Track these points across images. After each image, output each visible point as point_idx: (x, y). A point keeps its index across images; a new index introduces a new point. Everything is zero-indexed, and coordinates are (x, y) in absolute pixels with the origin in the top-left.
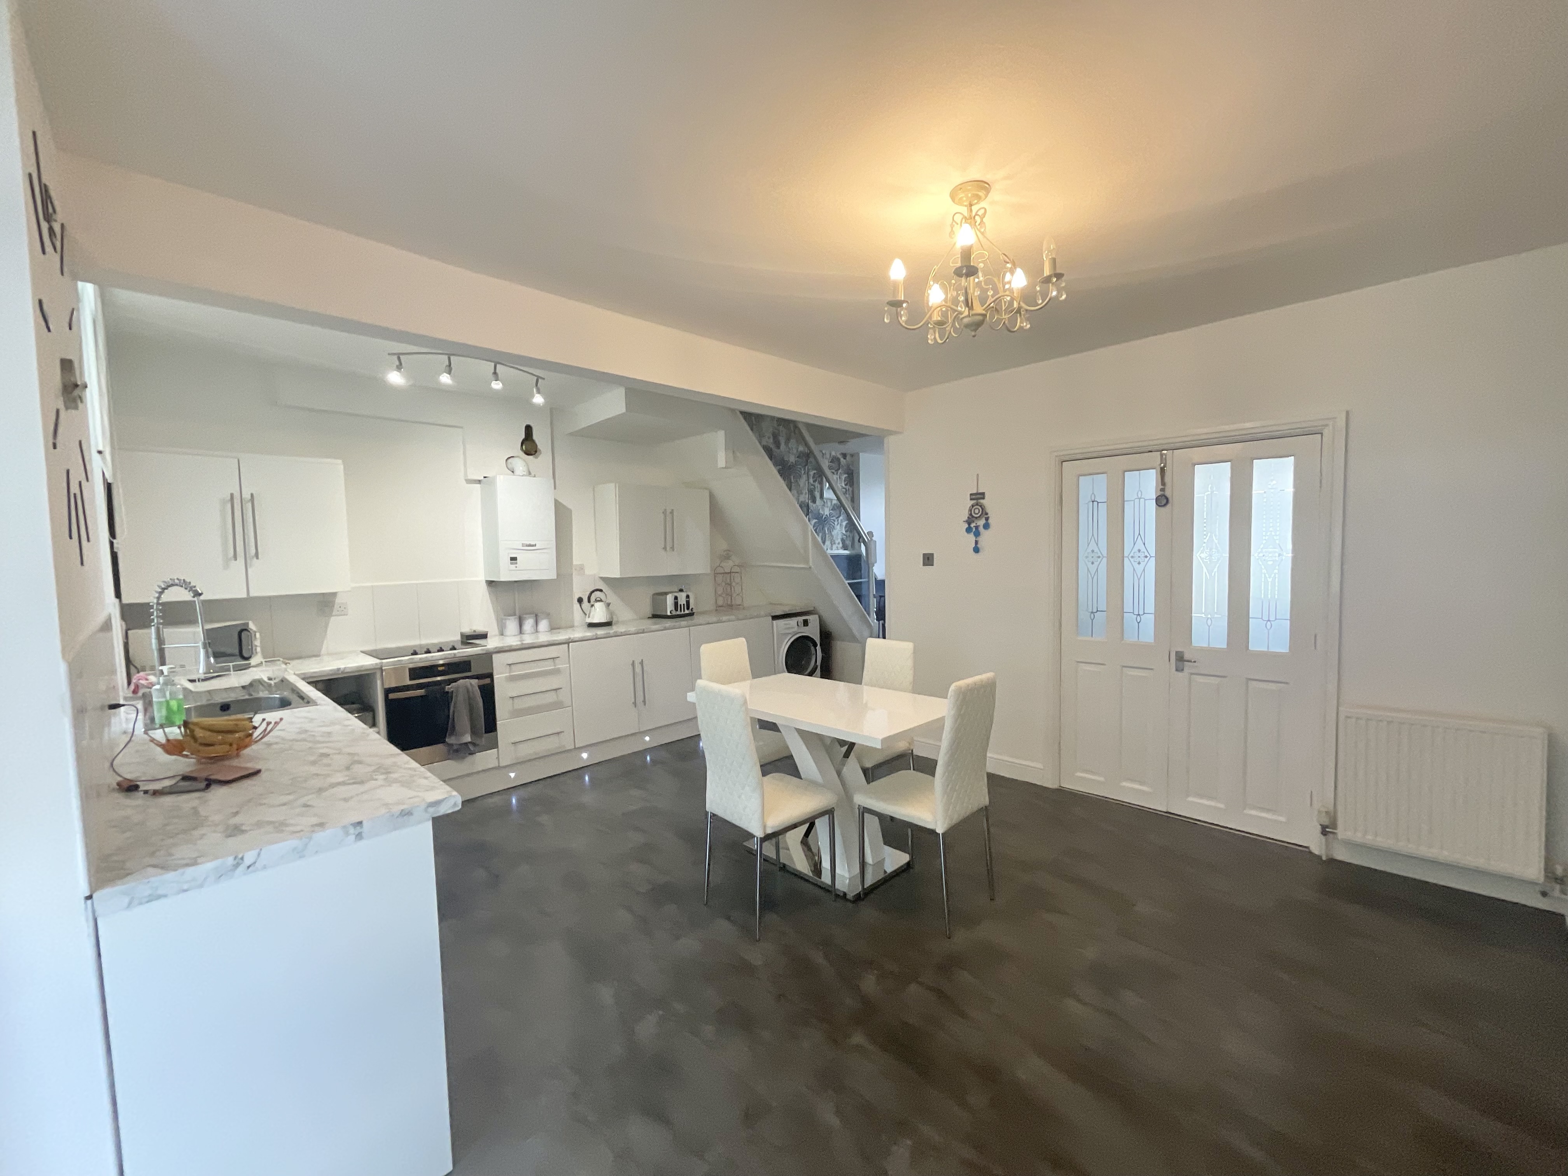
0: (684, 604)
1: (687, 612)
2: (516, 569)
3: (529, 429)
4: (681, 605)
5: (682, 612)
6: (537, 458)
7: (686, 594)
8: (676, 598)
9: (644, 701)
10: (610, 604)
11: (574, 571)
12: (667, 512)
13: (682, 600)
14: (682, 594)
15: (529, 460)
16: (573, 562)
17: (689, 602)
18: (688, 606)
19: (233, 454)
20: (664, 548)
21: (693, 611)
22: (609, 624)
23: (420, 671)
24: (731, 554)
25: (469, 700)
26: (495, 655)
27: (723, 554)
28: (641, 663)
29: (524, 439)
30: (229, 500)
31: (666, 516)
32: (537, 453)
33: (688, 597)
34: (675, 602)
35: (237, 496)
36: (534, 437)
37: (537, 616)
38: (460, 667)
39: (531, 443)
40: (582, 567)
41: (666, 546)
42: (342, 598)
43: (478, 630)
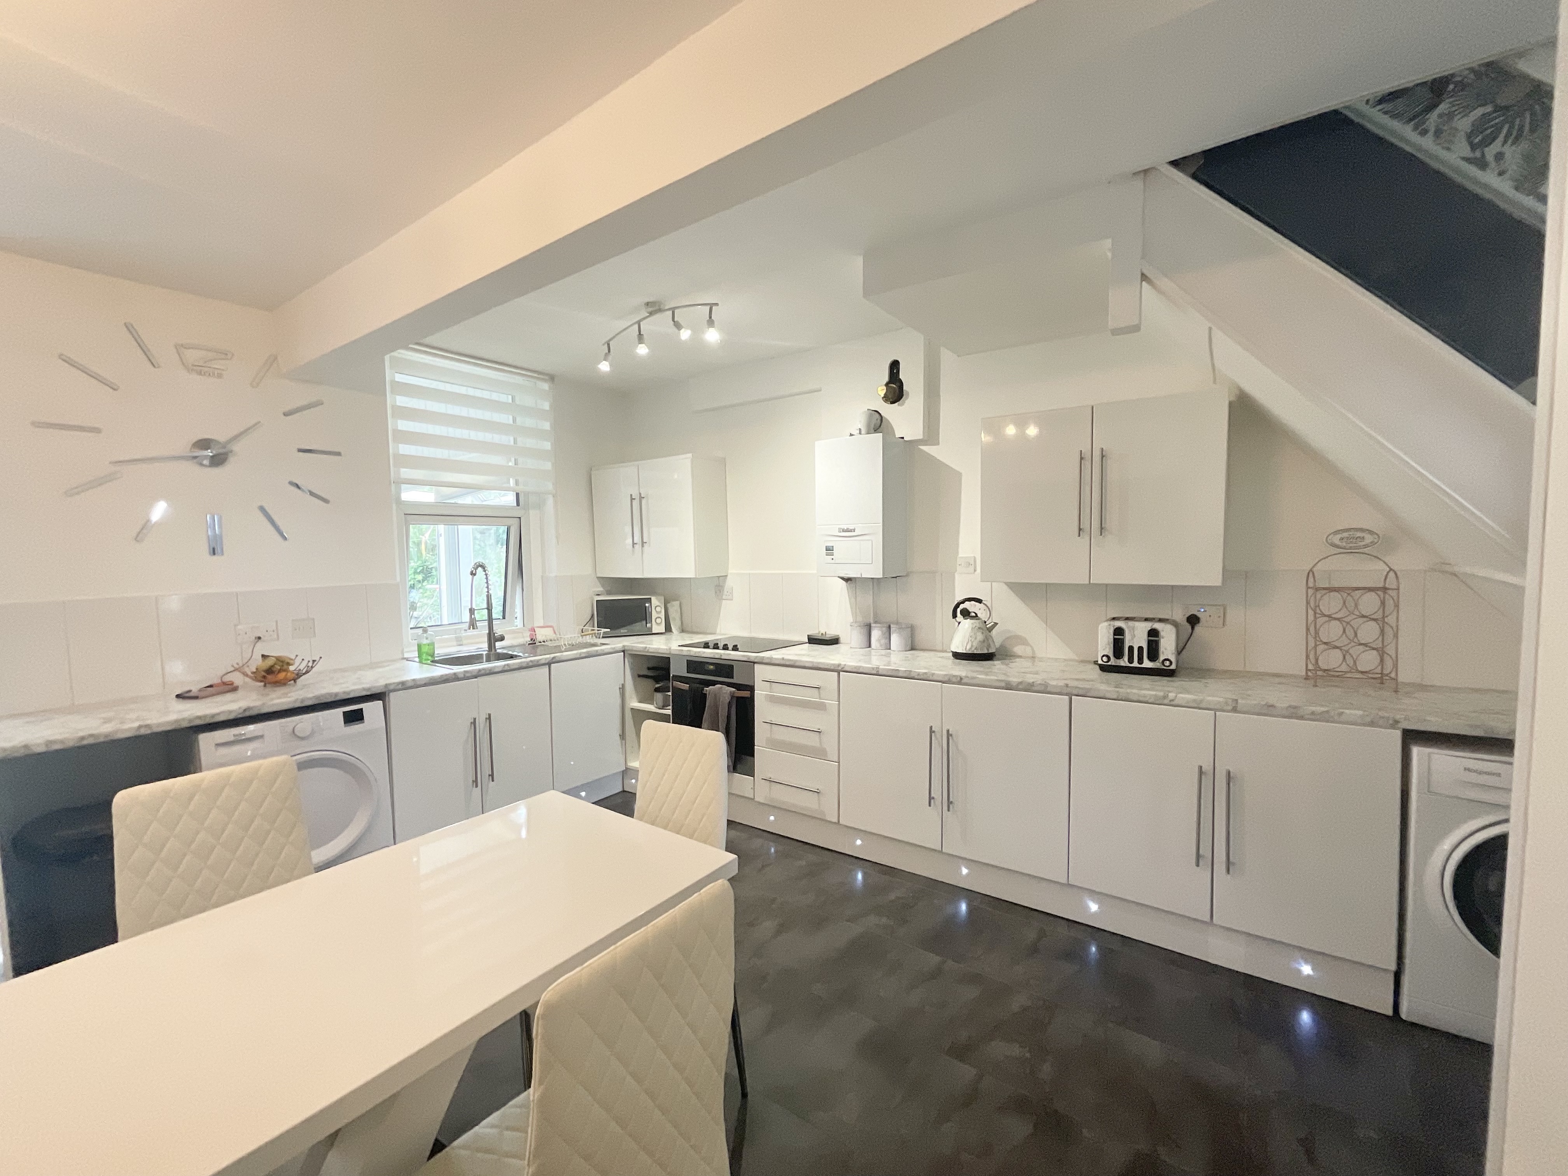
0: (1140, 649)
1: (1147, 664)
2: (833, 561)
3: (895, 366)
4: (1131, 648)
5: (1135, 664)
6: (902, 404)
7: (1148, 626)
8: (1119, 631)
9: (950, 803)
10: (996, 624)
11: (958, 568)
12: (1088, 456)
13: (1136, 637)
14: (1137, 624)
15: (889, 411)
16: (958, 553)
17: (1157, 643)
18: (1153, 654)
19: (637, 463)
20: (1080, 529)
21: (1173, 667)
22: (988, 657)
23: (694, 665)
24: (1369, 539)
25: (716, 707)
26: (756, 665)
27: (1336, 539)
28: (949, 735)
29: (886, 378)
30: (632, 499)
31: (1087, 464)
32: (904, 397)
33: (1153, 633)
34: (1115, 639)
35: (635, 495)
36: (901, 376)
37: (890, 627)
38: (725, 670)
39: (895, 386)
40: (972, 562)
41: (1085, 525)
42: (729, 583)
43: (831, 633)
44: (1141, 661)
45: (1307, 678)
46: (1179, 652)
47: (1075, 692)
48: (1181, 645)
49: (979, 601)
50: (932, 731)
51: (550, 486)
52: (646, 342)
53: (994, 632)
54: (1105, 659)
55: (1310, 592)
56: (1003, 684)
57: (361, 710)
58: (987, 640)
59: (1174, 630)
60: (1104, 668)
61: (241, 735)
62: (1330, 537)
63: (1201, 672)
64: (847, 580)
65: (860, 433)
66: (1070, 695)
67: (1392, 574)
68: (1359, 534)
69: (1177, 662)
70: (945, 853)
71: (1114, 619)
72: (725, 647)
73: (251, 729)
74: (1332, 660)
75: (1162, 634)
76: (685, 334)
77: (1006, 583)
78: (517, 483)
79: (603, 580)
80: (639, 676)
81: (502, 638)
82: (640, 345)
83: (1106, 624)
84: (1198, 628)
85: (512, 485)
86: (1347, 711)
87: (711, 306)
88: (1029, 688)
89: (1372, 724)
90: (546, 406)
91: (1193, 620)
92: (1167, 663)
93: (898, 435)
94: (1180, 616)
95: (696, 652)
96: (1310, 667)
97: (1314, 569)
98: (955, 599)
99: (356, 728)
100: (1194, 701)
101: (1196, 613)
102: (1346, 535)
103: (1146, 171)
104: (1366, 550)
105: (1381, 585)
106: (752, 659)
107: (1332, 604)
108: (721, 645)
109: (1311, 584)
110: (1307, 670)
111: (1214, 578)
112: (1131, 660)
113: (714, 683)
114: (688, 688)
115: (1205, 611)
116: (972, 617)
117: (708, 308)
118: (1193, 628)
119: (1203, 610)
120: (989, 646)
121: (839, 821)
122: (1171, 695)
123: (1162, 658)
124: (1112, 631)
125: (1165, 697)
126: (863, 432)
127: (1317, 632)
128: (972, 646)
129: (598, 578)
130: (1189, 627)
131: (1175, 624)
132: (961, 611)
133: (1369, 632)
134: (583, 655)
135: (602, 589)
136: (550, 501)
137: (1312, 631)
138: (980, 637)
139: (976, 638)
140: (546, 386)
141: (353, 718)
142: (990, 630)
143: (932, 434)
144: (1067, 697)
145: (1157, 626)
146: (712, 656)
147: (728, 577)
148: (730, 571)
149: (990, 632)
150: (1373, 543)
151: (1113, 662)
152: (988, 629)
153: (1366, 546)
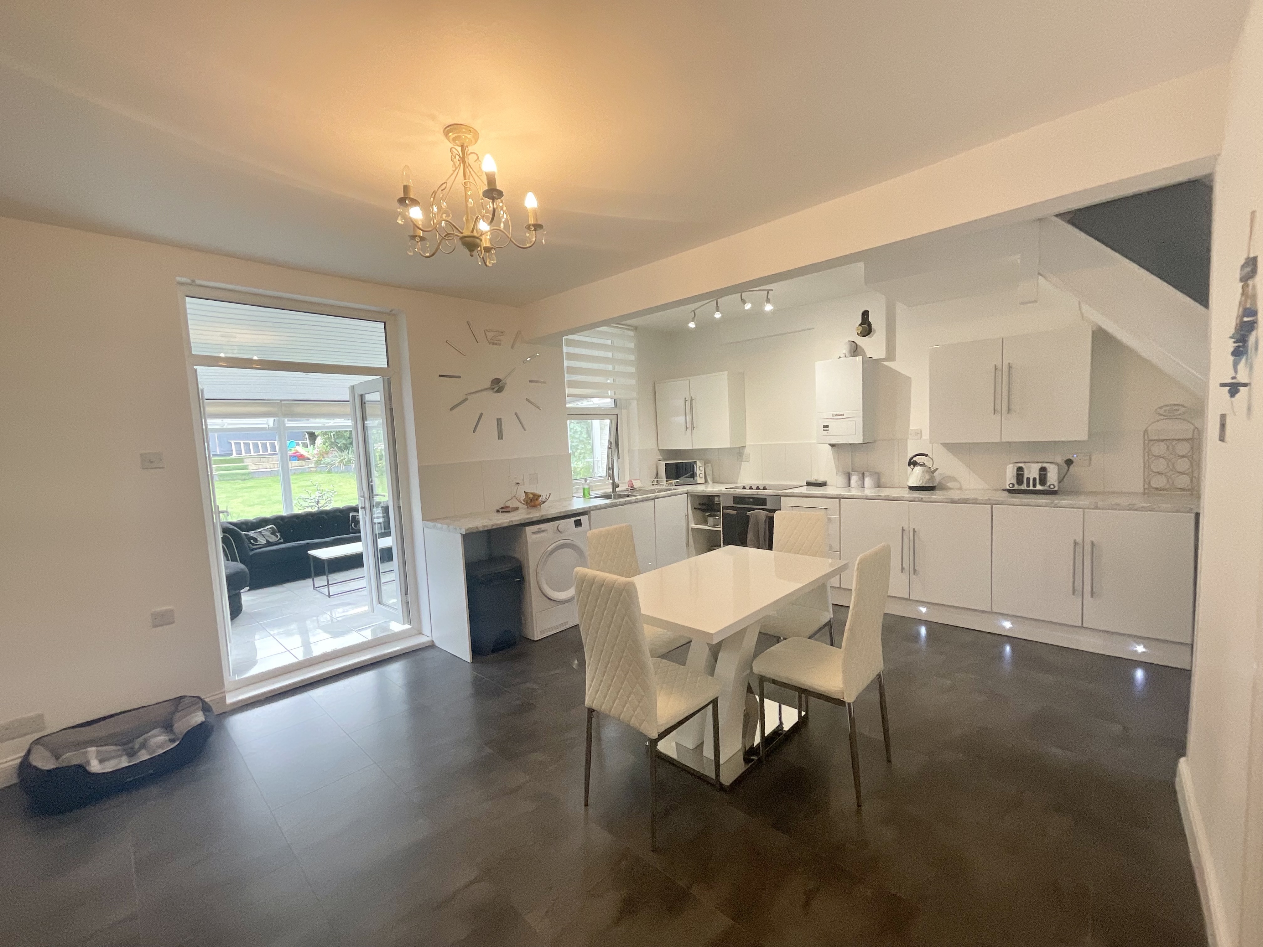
0: (1034, 479)
1: (1039, 487)
2: (829, 433)
3: (865, 314)
4: (1028, 479)
5: (1031, 488)
6: (871, 337)
7: (1040, 465)
8: (1020, 469)
9: (915, 570)
10: (937, 469)
11: (910, 436)
12: (999, 367)
13: (1032, 472)
14: (1032, 465)
15: (862, 342)
16: (909, 426)
17: (1045, 475)
18: (1043, 481)
19: (689, 378)
20: (995, 410)
21: (1056, 489)
22: (931, 489)
23: (738, 499)
24: (1182, 410)
25: (757, 523)
26: (782, 497)
27: (1162, 411)
28: (914, 531)
29: (860, 321)
30: (686, 400)
31: (999, 373)
32: (872, 333)
33: (1043, 470)
34: (1017, 474)
35: (688, 398)
36: (870, 320)
37: (863, 474)
38: (761, 501)
39: (866, 326)
40: (919, 432)
41: (998, 407)
42: (747, 451)
43: (821, 479)
44: (1034, 486)
45: (1144, 494)
46: (1060, 481)
47: (994, 502)
48: (1062, 476)
49: (926, 455)
50: (903, 530)
51: (635, 395)
52: (720, 310)
53: (935, 474)
54: (1011, 486)
55: (1147, 442)
56: (949, 501)
57: (580, 520)
58: (932, 478)
59: (1056, 467)
60: (1010, 491)
61: (541, 528)
62: (1158, 410)
63: (1075, 492)
64: (833, 445)
65: (845, 356)
66: (992, 505)
67: (1196, 430)
68: (1177, 407)
69: (1058, 486)
70: (911, 600)
71: (1016, 463)
72: (758, 488)
73: (543, 526)
74: (1159, 482)
75: (1048, 470)
76: (748, 306)
77: (941, 444)
78: (615, 393)
79: (662, 452)
80: (695, 508)
81: (618, 486)
82: (717, 313)
83: (1012, 465)
84: (1072, 467)
85: (610, 395)
86: (1163, 505)
87: (768, 291)
88: (965, 501)
89: (1177, 511)
90: (632, 345)
91: (1069, 462)
92: (1052, 487)
93: (868, 356)
94: (1060, 459)
95: (739, 492)
96: (1146, 486)
97: (1149, 428)
98: (907, 455)
99: (579, 529)
100: (1071, 504)
101: (1071, 458)
102: (1168, 408)
103: (1040, 220)
104: (1180, 417)
105: (1190, 436)
106: (780, 494)
107: (1159, 449)
108: (754, 487)
109: (1146, 438)
110: (1144, 489)
111: (1083, 435)
112: (1028, 485)
113: (754, 509)
114: (736, 513)
115: (1077, 457)
116: (921, 465)
117: (766, 292)
118: (1069, 468)
119: (1075, 456)
120: (933, 482)
121: (840, 586)
122: (1056, 502)
123: (1048, 484)
124: (1016, 468)
125: (1051, 503)
126: (847, 355)
127: (1149, 466)
128: (923, 482)
129: (659, 450)
130: (1066, 467)
131: (1057, 464)
132: (912, 463)
133: (1183, 465)
134: (669, 495)
135: (661, 457)
136: (635, 403)
137: (1147, 466)
138: (927, 477)
139: (925, 478)
140: (632, 333)
141: (578, 523)
142: (933, 472)
143: (891, 355)
144: (990, 506)
145: (1045, 465)
146: (751, 493)
147: (746, 447)
148: (747, 443)
149: (933, 473)
150: (1184, 413)
151: (1016, 487)
152: (931, 471)
153: (1180, 414)
